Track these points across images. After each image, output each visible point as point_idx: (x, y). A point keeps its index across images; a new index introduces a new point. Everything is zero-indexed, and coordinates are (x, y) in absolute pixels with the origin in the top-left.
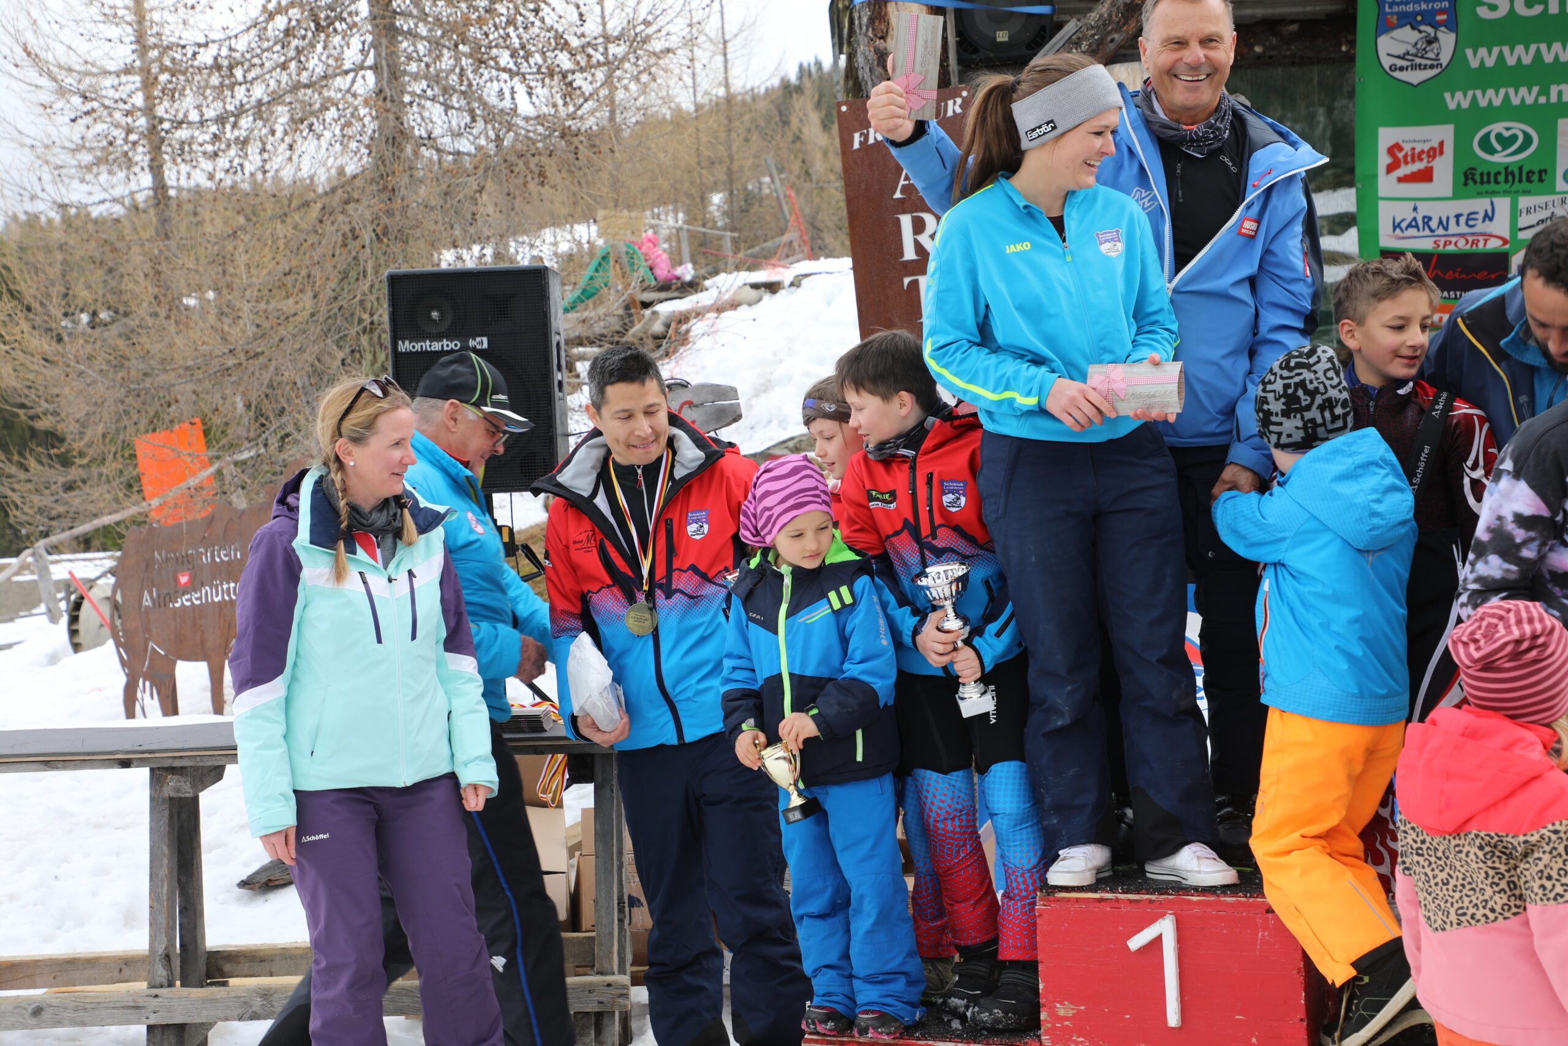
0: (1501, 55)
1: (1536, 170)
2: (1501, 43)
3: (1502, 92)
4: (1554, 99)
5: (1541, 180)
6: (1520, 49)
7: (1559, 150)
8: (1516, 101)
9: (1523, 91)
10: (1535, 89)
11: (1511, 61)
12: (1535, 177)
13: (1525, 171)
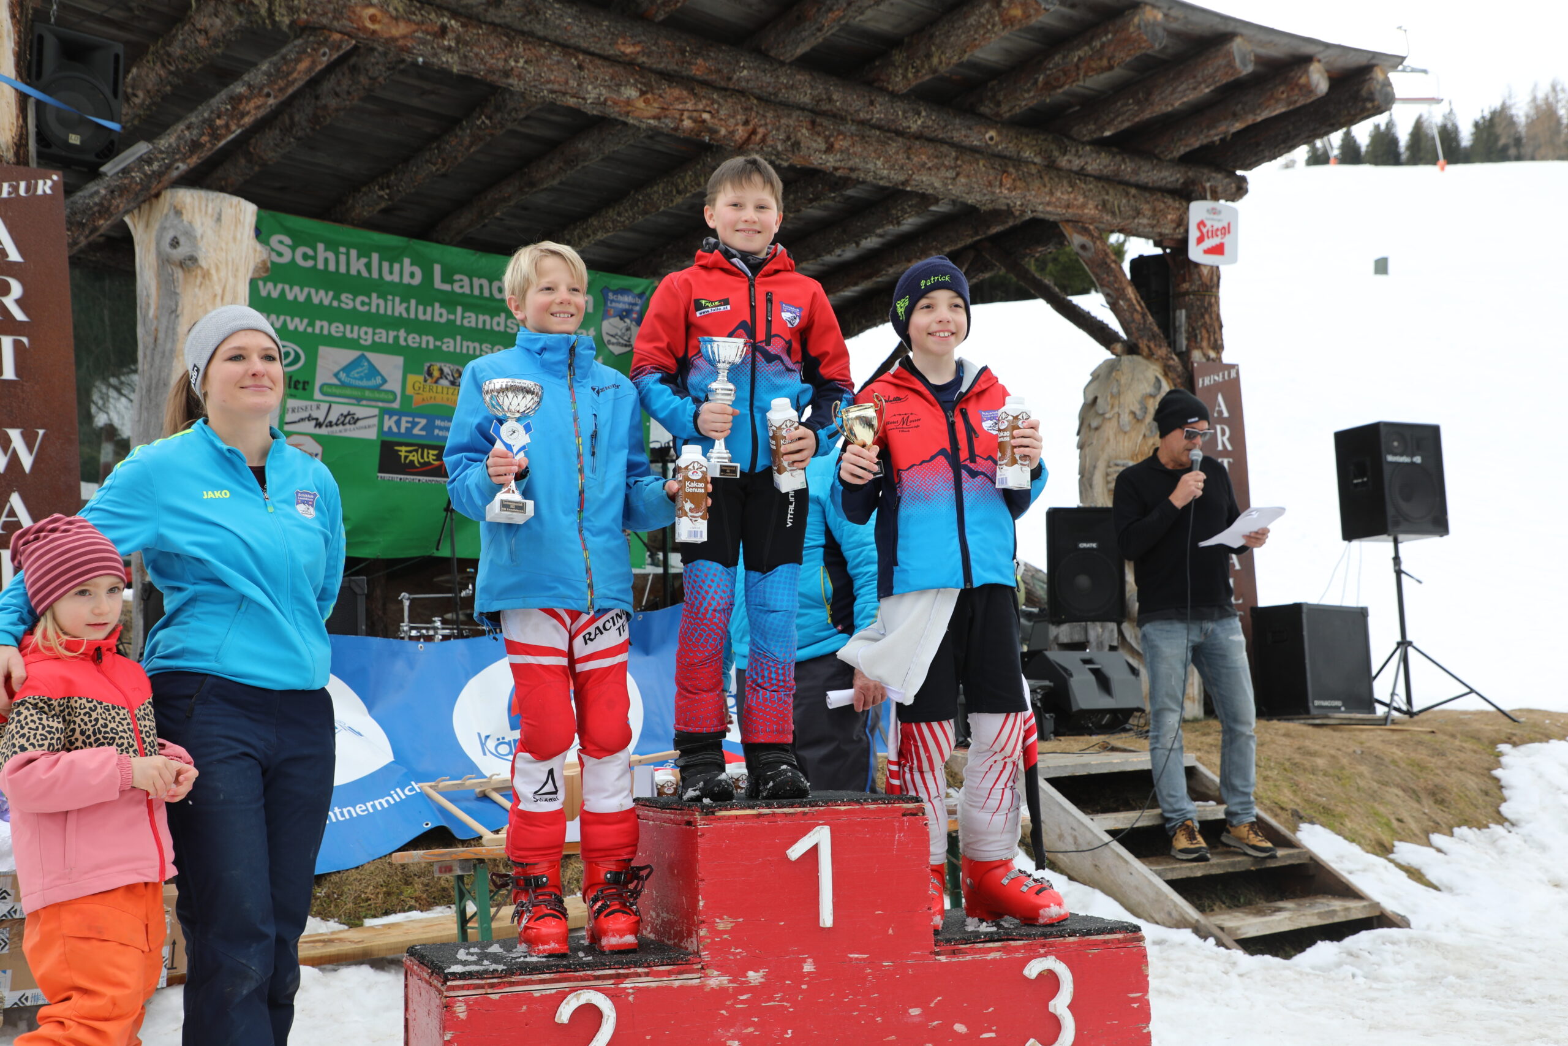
0: (283, 291)
1: (301, 380)
2: (284, 282)
3: (282, 318)
4: (317, 331)
5: (304, 389)
6: (296, 289)
7: (319, 370)
8: (291, 327)
9: (297, 320)
10: (306, 321)
11: (290, 296)
12: (300, 386)
13: (294, 379)
